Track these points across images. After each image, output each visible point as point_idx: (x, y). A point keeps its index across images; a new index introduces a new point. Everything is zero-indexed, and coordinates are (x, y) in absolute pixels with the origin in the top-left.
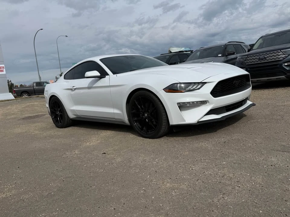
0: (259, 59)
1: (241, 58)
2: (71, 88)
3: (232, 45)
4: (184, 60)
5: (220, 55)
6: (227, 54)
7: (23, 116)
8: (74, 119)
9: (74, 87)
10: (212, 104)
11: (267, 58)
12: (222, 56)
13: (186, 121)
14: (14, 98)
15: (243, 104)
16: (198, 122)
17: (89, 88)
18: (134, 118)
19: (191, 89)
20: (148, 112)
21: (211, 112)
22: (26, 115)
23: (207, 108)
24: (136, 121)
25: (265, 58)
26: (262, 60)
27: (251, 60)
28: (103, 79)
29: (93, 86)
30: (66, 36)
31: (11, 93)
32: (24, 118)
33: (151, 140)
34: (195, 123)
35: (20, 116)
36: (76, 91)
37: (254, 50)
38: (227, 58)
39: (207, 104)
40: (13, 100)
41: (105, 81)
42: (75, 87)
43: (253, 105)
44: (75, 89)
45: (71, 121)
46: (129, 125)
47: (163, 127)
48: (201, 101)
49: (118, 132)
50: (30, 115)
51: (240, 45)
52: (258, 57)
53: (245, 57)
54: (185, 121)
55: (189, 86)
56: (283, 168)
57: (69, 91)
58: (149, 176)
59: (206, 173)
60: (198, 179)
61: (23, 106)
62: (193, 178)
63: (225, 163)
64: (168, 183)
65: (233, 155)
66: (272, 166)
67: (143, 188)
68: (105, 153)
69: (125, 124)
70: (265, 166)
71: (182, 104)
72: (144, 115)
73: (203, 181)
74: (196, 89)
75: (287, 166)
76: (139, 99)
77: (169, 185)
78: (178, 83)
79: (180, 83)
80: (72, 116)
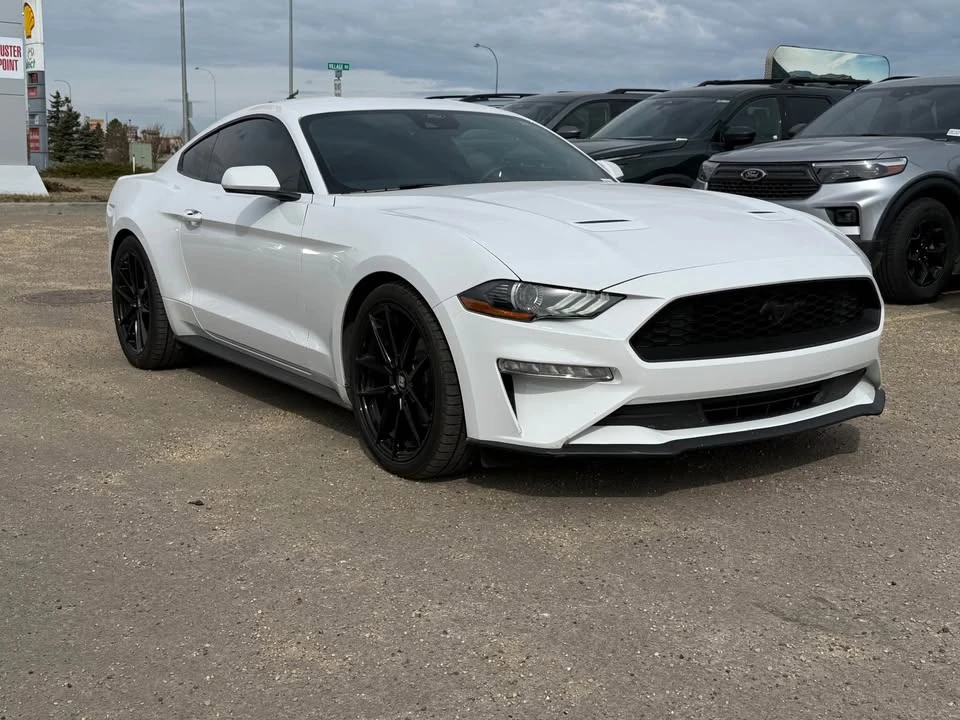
2: (185, 215)
7: (41, 287)
8: (187, 341)
9: (196, 212)
10: (630, 383)
13: (523, 435)
15: (816, 399)
16: (567, 446)
17: (241, 230)
18: (365, 386)
19: (566, 311)
20: (409, 370)
21: (623, 416)
22: (55, 285)
23: (611, 398)
24: (369, 399)
28: (288, 204)
29: (253, 226)
31: (33, 168)
33: (403, 482)
34: (554, 447)
35: (28, 284)
39: (615, 382)
41: (282, 218)
42: (198, 216)
43: (873, 409)
44: (200, 222)
45: (178, 347)
46: (349, 407)
47: (444, 439)
48: (592, 368)
49: (320, 427)
50: (69, 286)
54: (519, 434)
55: (560, 298)
56: (709, 672)
57: (180, 225)
58: (260, 612)
59: (448, 637)
60: (400, 651)
61: (63, 238)
62: (389, 645)
63: (546, 615)
64: (299, 643)
65: (608, 593)
66: (682, 657)
67: (207, 645)
68: (199, 503)
69: (335, 400)
70: (657, 654)
71: (516, 366)
72: (395, 382)
73: (412, 658)
74: (581, 313)
75: (727, 671)
76: (384, 313)
77: (294, 650)
78: (515, 281)
79: (521, 281)
80: (180, 328)
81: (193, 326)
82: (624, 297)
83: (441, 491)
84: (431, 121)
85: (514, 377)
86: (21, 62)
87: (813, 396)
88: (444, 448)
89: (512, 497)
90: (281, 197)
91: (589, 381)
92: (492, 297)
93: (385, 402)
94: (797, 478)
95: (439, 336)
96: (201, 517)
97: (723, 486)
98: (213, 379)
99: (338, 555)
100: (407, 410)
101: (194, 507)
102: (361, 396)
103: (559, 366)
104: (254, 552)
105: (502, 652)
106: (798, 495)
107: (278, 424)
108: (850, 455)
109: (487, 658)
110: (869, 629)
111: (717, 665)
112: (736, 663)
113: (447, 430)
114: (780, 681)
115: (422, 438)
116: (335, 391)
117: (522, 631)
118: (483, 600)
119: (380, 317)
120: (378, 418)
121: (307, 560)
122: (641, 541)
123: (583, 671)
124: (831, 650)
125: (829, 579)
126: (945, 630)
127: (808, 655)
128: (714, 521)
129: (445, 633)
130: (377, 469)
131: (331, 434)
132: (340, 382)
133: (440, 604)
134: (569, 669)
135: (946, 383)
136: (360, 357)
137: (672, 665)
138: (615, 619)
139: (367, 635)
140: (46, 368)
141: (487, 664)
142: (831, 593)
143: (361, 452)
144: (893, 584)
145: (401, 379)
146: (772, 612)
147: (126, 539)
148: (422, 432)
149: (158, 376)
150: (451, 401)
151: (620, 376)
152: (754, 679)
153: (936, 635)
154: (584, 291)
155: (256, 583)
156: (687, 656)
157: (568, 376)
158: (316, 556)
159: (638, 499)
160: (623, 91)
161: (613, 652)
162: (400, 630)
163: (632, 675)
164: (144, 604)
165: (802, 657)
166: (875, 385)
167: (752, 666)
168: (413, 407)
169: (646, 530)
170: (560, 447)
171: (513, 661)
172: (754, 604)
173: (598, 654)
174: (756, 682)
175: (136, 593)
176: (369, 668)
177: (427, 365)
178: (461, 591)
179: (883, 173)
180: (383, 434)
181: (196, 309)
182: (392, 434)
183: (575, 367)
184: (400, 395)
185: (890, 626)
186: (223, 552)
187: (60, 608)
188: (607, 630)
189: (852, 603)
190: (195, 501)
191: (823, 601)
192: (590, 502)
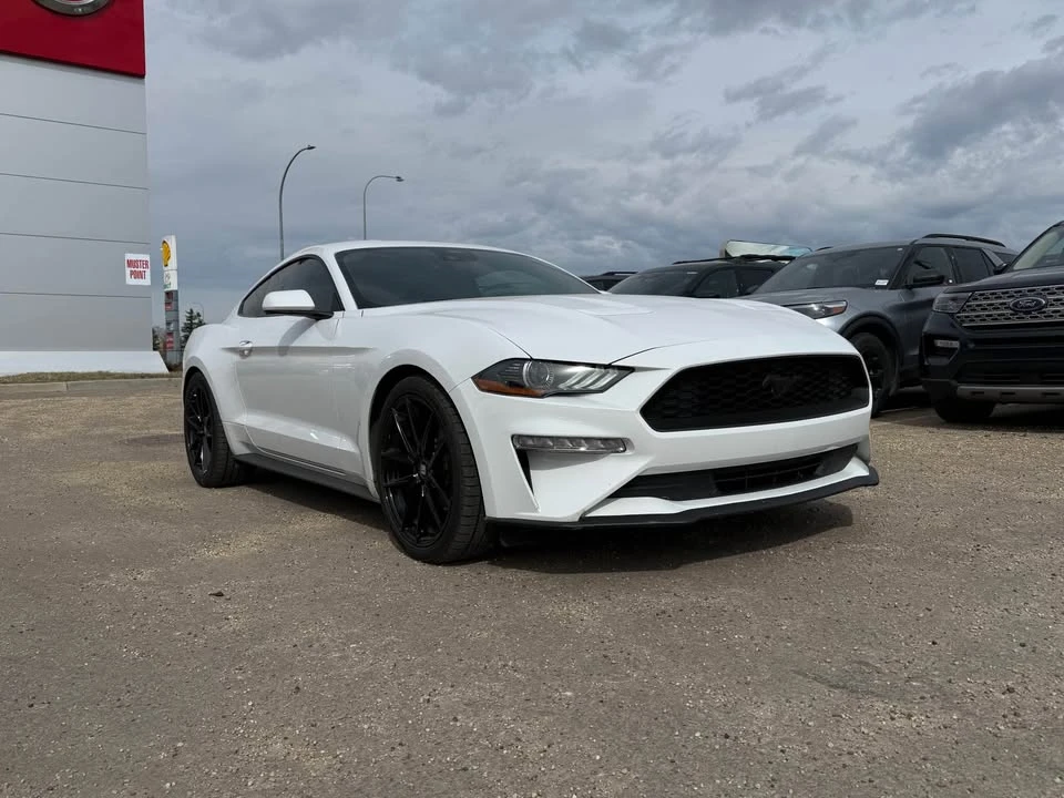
0: (1016, 309)
1: (954, 299)
2: (239, 346)
3: (942, 249)
4: (750, 290)
5: (884, 283)
6: (910, 282)
7: (144, 433)
8: (246, 460)
9: (248, 342)
10: (642, 453)
11: (1046, 306)
12: (891, 286)
13: (540, 511)
14: (166, 371)
16: (583, 519)
17: (283, 350)
18: (391, 477)
19: (577, 387)
20: (428, 457)
23: (621, 469)
24: (394, 489)
25: (1039, 308)
26: (1026, 313)
27: (983, 310)
28: (323, 322)
29: (292, 345)
30: (399, 179)
31: (157, 353)
32: (135, 440)
33: (427, 567)
34: (570, 520)
35: (134, 432)
36: (254, 358)
37: (1013, 271)
38: (913, 294)
39: (628, 453)
40: (162, 376)
41: (316, 335)
42: (250, 345)
43: (869, 481)
44: (251, 350)
45: (236, 466)
46: (378, 501)
47: (463, 521)
48: (605, 440)
49: (355, 524)
50: (167, 432)
51: (980, 249)
52: (1011, 301)
53: (965, 294)
54: (536, 510)
55: (569, 376)
56: (761, 753)
57: (236, 358)
58: (250, 704)
59: (458, 724)
60: (401, 744)
62: (389, 737)
63: (569, 694)
64: (286, 738)
65: (635, 667)
66: (727, 737)
67: (180, 744)
68: (220, 595)
69: (369, 498)
70: (698, 734)
71: (530, 442)
72: (418, 471)
73: (415, 753)
74: (592, 388)
75: (783, 751)
76: (404, 406)
77: (278, 746)
78: (526, 360)
79: (531, 359)
80: (238, 448)
81: (248, 445)
82: (631, 370)
83: (463, 573)
84: (451, 254)
85: (530, 452)
86: (148, 272)
87: (815, 468)
88: (463, 532)
89: (532, 575)
90: (316, 315)
91: (602, 453)
92: (505, 378)
93: (408, 491)
94: (805, 549)
95: (455, 419)
96: (220, 606)
97: (736, 558)
98: (267, 492)
99: (350, 638)
100: (429, 498)
101: (212, 598)
102: (387, 488)
103: (572, 439)
104: (262, 639)
105: (519, 740)
106: (811, 564)
107: (319, 524)
108: (849, 528)
109: (502, 748)
110: (926, 692)
111: (768, 744)
112: (789, 740)
113: (466, 510)
114: (845, 759)
115: (443, 521)
116: (365, 487)
117: (542, 714)
118: (498, 680)
119: (402, 410)
120: (402, 505)
121: (316, 646)
122: (664, 612)
123: (615, 759)
124: (893, 719)
125: (865, 641)
126: (1010, 690)
127: (867, 726)
128: (733, 590)
129: (455, 719)
130: (403, 556)
131: (364, 529)
132: (369, 477)
133: (452, 686)
134: (598, 757)
135: (911, 471)
136: (387, 448)
137: (717, 747)
138: (645, 695)
139: (366, 726)
140: (125, 490)
141: (502, 756)
142: (872, 655)
143: (390, 543)
144: (934, 643)
145: (423, 468)
146: (815, 679)
147: (133, 632)
148: (443, 515)
149: (219, 492)
150: (468, 482)
151: (633, 447)
152: (815, 759)
153: (1003, 697)
154: (593, 365)
155: (256, 673)
156: (732, 735)
157: (582, 449)
158: (325, 641)
159: (655, 572)
160: (613, 274)
161: (647, 734)
162: (404, 719)
163: (673, 762)
164: (126, 698)
165: (863, 729)
167: (808, 743)
168: (434, 493)
169: (665, 601)
170: (577, 520)
171: (533, 750)
172: (795, 672)
173: (630, 735)
174: (819, 763)
175: (123, 687)
176: (362, 766)
177: (445, 450)
178: (476, 672)
179: (828, 313)
180: (408, 522)
181: (249, 428)
182: (416, 522)
183: (588, 439)
184: (423, 482)
185: (947, 687)
186: (229, 641)
187: (32, 705)
188: (639, 709)
189: (898, 665)
190: (216, 592)
191: (867, 664)
192: (608, 577)
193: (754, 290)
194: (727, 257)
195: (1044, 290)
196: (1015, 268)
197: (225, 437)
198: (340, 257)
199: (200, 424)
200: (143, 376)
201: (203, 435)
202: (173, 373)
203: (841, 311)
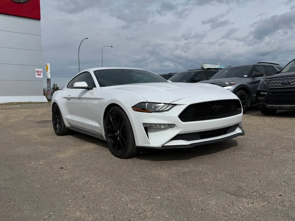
0: (283, 84)
1: (265, 81)
2: (67, 97)
3: (262, 67)
5: (246, 76)
6: (253, 76)
7: (41, 120)
8: (69, 128)
9: (70, 96)
11: (291, 83)
12: (248, 77)
13: (151, 144)
14: (47, 101)
15: (228, 132)
16: (163, 146)
17: (79, 98)
18: (109, 134)
19: (161, 110)
20: (120, 129)
21: (177, 137)
22: (44, 119)
23: (173, 132)
24: (110, 137)
25: (289, 83)
26: (285, 85)
27: (273, 84)
28: (90, 91)
29: (82, 97)
30: (112, 47)
31: (45, 96)
32: (39, 122)
33: (120, 159)
34: (159, 147)
35: (38, 119)
36: (71, 100)
37: (282, 73)
38: (254, 79)
39: (175, 128)
40: (46, 103)
41: (88, 94)
42: (70, 97)
43: (242, 134)
44: (70, 98)
45: (67, 130)
46: (106, 140)
47: (130, 147)
48: (168, 124)
49: (100, 146)
50: (48, 119)
51: (273, 66)
52: (281, 82)
53: (268, 80)
54: (150, 144)
55: (159, 107)
56: (212, 215)
57: (66, 100)
58: (71, 201)
59: (128, 207)
60: (112, 213)
61: (49, 110)
62: (109, 211)
63: (159, 197)
64: (80, 211)
65: (177, 189)
66: (202, 210)
67: (51, 213)
68: (62, 168)
69: (104, 140)
70: (194, 209)
71: (148, 125)
72: (117, 133)
73: (116, 215)
74: (165, 110)
75: (218, 214)
76: (113, 114)
77: (78, 214)
78: (146, 102)
79: (148, 102)
80: (67, 125)
81: (70, 124)
82: (176, 105)
83: (130, 161)
84: (126, 71)
85: (148, 128)
86: (42, 74)
87: (227, 131)
88: (130, 149)
89: (149, 161)
90: (88, 89)
91: (168, 128)
92: (141, 107)
93: (114, 138)
94: (224, 153)
95: (127, 119)
96: (62, 171)
97: (205, 156)
98: (76, 137)
99: (98, 181)
100: (120, 141)
101: (60, 169)
102: (108, 137)
103: (159, 124)
104: (74, 182)
105: (145, 211)
106: (226, 158)
107: (90, 146)
108: (236, 147)
109: (140, 214)
110: (258, 196)
111: (214, 212)
112: (220, 211)
113: (130, 144)
114: (235, 216)
115: (124, 147)
116: (103, 137)
117: (151, 203)
118: (140, 193)
119: (112, 116)
120: (113, 142)
121: (89, 183)
122: (185, 172)
123: (171, 217)
124: (248, 204)
125: (241, 181)
126: (281, 195)
127: (241, 206)
128: (205, 166)
129: (127, 205)
130: (113, 156)
131: (102, 148)
132: (104, 134)
133: (127, 195)
134: (167, 216)
135: (254, 129)
136: (108, 126)
137: (200, 213)
138: (180, 198)
139: (103, 207)
140: (36, 136)
141: (140, 216)
142: (243, 185)
143: (110, 153)
144: (260, 181)
145: (118, 132)
146: (227, 192)
147: (38, 179)
148: (124, 145)
149: (62, 137)
150: (131, 136)
151: (176, 126)
152: (227, 216)
153: (279, 197)
154: (165, 104)
155: (72, 191)
156: (204, 209)
157: (162, 127)
158: (91, 182)
159: (183, 161)
160: (171, 73)
161: (181, 209)
162: (113, 205)
163: (187, 217)
164: (36, 200)
165: (240, 207)
166: (241, 128)
167: (225, 212)
168: (120, 138)
169: (186, 169)
170: (161, 147)
171: (149, 214)
172: (221, 190)
173: (176, 210)
174: (228, 218)
175: (35, 196)
176: (101, 219)
177: (124, 127)
178: (133, 191)
179: (231, 85)
180: (114, 146)
181: (70, 119)
182: (117, 146)
183: (164, 124)
184: (118, 136)
185: (264, 195)
186: (65, 182)
187: (10, 202)
188: (178, 202)
189: (250, 188)
190: (61, 167)
191: (241, 188)
192: (170, 162)
193: (210, 78)
194: (203, 68)
195: (290, 78)
196: (282, 72)
197: (63, 122)
198: (95, 72)
199: (57, 118)
200: (41, 103)
201: (57, 121)
202: (49, 102)
203: (234, 84)
